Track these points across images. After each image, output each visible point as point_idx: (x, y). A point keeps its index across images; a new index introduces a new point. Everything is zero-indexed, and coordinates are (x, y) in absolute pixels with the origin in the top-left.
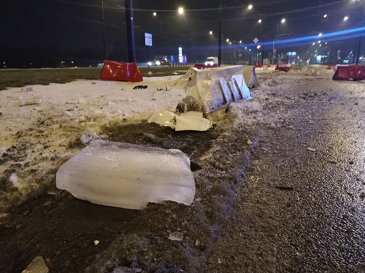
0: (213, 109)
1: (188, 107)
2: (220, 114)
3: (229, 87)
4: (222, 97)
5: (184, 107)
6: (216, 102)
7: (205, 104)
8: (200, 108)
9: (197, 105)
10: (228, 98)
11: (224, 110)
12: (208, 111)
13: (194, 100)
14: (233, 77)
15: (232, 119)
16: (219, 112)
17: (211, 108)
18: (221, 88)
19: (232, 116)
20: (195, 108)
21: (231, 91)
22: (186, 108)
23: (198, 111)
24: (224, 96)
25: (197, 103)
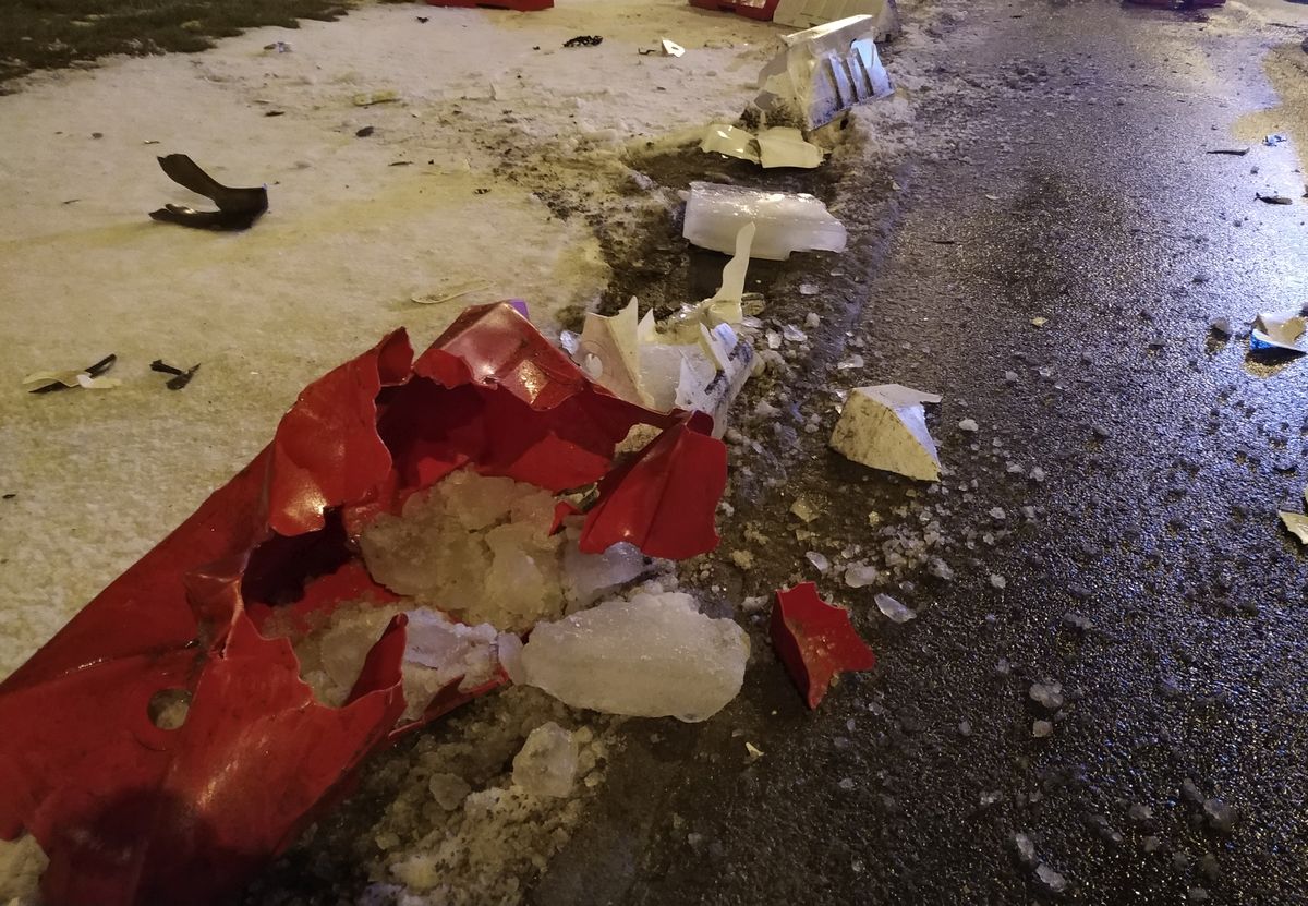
0: (819, 121)
1: (767, 117)
2: (833, 132)
3: (847, 70)
4: (832, 94)
5: (759, 117)
6: (825, 107)
7: (806, 112)
8: (796, 120)
9: (789, 114)
10: (846, 95)
11: (839, 123)
12: (810, 127)
13: (783, 103)
14: (855, 45)
15: (859, 145)
16: (831, 128)
17: (816, 119)
18: (832, 75)
19: (857, 136)
20: (784, 120)
21: (850, 79)
22: (763, 119)
23: (790, 126)
24: (838, 92)
25: (789, 109)
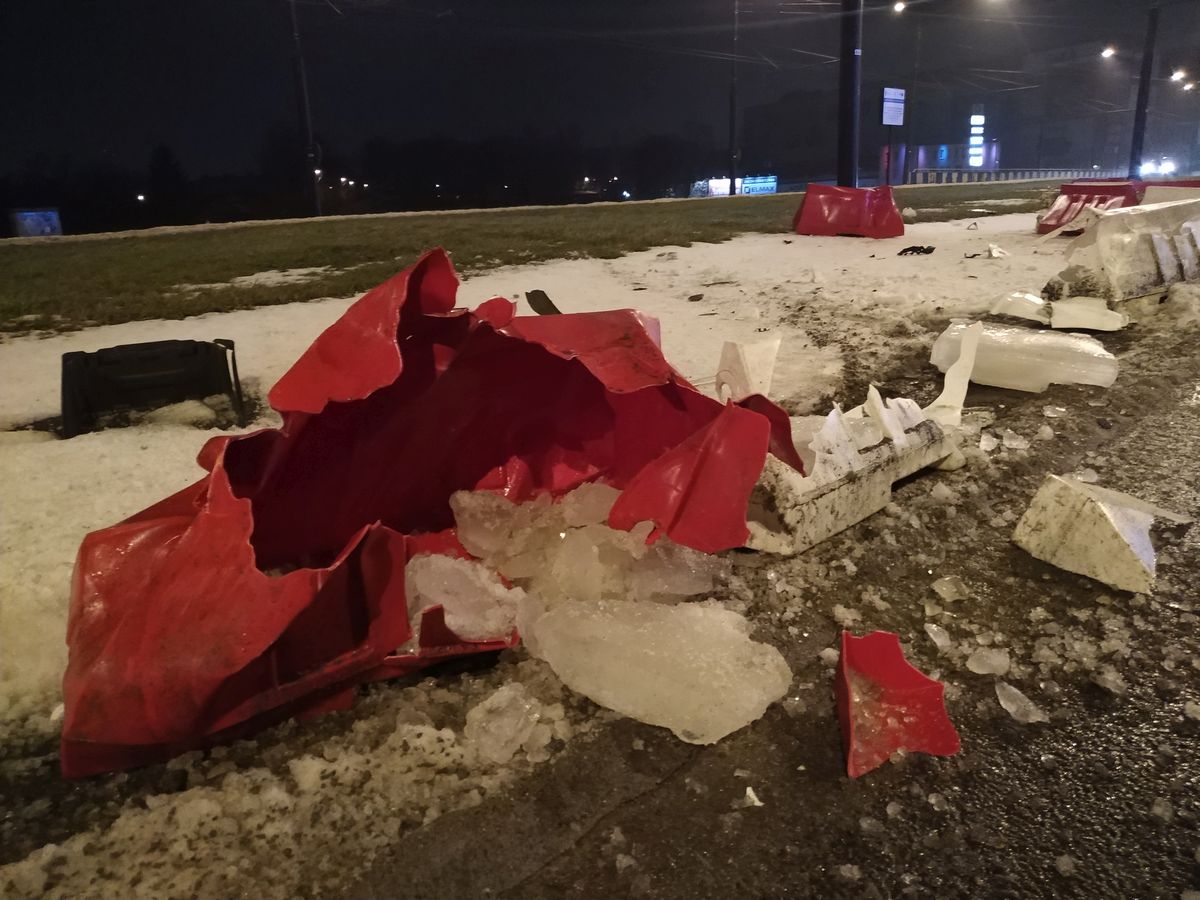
0: (1131, 293)
1: (1071, 288)
2: (1146, 305)
3: (1174, 248)
4: (1152, 269)
5: (1061, 289)
6: (1141, 281)
7: (1114, 281)
8: (1102, 290)
9: (1094, 285)
10: (1169, 272)
11: (1157, 298)
12: (1118, 297)
13: (1088, 274)
14: (1186, 225)
15: (1175, 315)
16: (1145, 301)
17: (1127, 291)
18: (1153, 250)
19: (1175, 307)
20: (1089, 291)
21: (1177, 257)
22: (1066, 291)
23: (1094, 296)
24: (1158, 268)
25: (1095, 279)
